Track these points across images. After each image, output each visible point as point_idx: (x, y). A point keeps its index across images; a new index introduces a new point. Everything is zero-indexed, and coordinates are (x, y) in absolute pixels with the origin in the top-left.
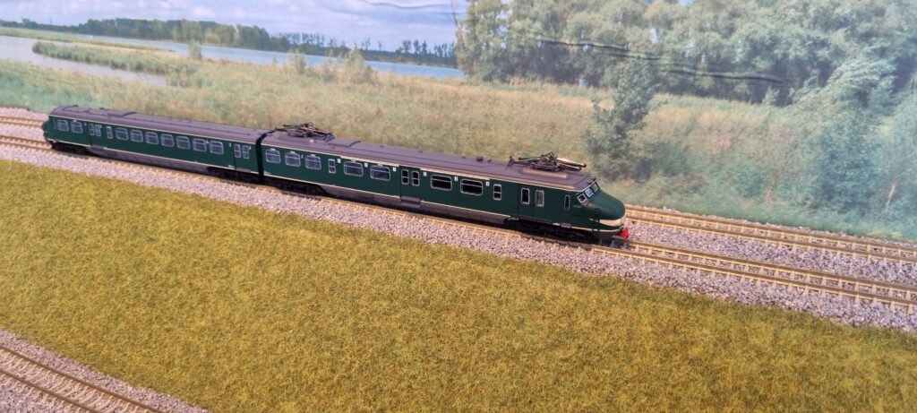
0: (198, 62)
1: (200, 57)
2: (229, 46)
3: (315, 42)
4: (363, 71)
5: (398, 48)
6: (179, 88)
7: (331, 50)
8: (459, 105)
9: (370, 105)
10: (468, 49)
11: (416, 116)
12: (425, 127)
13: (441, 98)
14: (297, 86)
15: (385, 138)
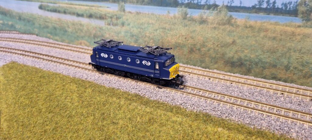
0: (123, 13)
1: (124, 10)
2: (141, 5)
3: (196, 2)
4: (226, 18)
5: (253, 5)
6: (112, 26)
7: (206, 6)
8: (294, 39)
9: (228, 37)
10: (308, 5)
11: (260, 45)
12: (265, 51)
13: (281, 35)
14: (181, 26)
15: (236, 57)
